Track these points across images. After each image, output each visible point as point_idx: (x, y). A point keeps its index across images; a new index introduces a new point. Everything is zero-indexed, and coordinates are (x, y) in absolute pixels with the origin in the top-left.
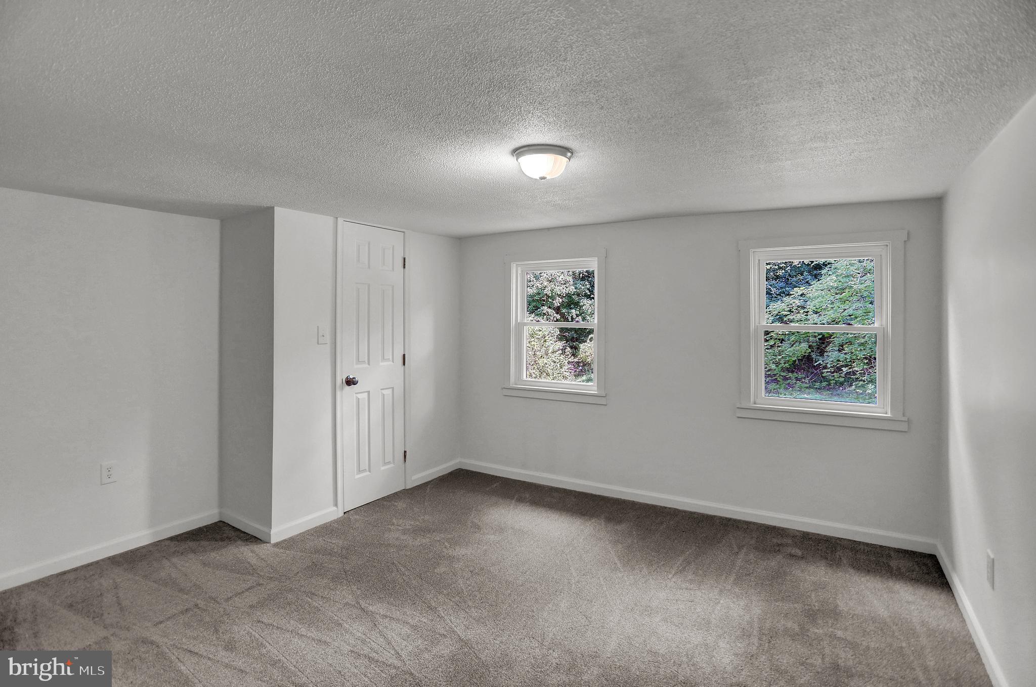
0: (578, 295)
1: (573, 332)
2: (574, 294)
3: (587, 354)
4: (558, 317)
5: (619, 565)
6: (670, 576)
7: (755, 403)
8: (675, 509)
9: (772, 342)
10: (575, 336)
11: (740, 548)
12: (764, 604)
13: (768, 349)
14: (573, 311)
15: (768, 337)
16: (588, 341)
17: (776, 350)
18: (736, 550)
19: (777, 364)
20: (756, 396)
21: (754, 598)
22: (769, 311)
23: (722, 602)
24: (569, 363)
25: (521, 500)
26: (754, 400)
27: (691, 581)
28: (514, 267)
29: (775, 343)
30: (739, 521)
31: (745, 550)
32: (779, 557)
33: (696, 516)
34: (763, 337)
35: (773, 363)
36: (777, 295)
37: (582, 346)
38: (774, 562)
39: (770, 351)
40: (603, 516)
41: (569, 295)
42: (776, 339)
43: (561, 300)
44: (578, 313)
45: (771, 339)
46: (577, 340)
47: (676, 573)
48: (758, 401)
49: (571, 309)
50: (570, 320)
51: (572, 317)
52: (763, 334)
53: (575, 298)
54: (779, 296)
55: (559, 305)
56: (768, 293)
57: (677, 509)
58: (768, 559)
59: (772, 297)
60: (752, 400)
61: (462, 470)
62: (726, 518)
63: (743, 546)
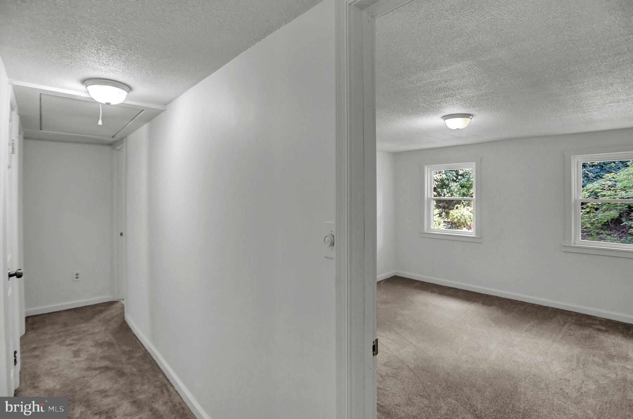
0: (448, 180)
1: (445, 203)
2: (445, 180)
3: (454, 217)
4: (435, 194)
5: (493, 324)
6: (523, 332)
7: (575, 244)
8: (523, 302)
9: (588, 210)
10: (446, 205)
11: (565, 323)
12: (580, 349)
13: (584, 214)
14: (445, 190)
15: (584, 206)
16: (455, 209)
17: (592, 215)
18: (562, 323)
19: (592, 224)
20: (575, 240)
21: (573, 346)
22: (586, 189)
23: (554, 346)
24: (444, 222)
25: (432, 292)
26: (574, 242)
27: (535, 335)
28: (426, 167)
29: (590, 211)
30: (564, 310)
31: (567, 324)
32: (591, 329)
33: (536, 306)
34: (580, 207)
35: (589, 223)
36: (593, 178)
37: (451, 212)
38: (587, 332)
39: (587, 215)
40: (480, 302)
41: (442, 180)
42: (591, 208)
43: (437, 183)
44: (448, 191)
45: (587, 207)
46: (447, 208)
47: (526, 331)
48: (576, 242)
49: (443, 188)
50: (443, 196)
51: (444, 194)
52: (580, 204)
53: (447, 182)
54: (595, 179)
55: (436, 186)
56: (586, 176)
57: (524, 302)
58: (583, 330)
59: (590, 179)
60: (573, 241)
61: (397, 276)
62: (556, 308)
63: (567, 322)
